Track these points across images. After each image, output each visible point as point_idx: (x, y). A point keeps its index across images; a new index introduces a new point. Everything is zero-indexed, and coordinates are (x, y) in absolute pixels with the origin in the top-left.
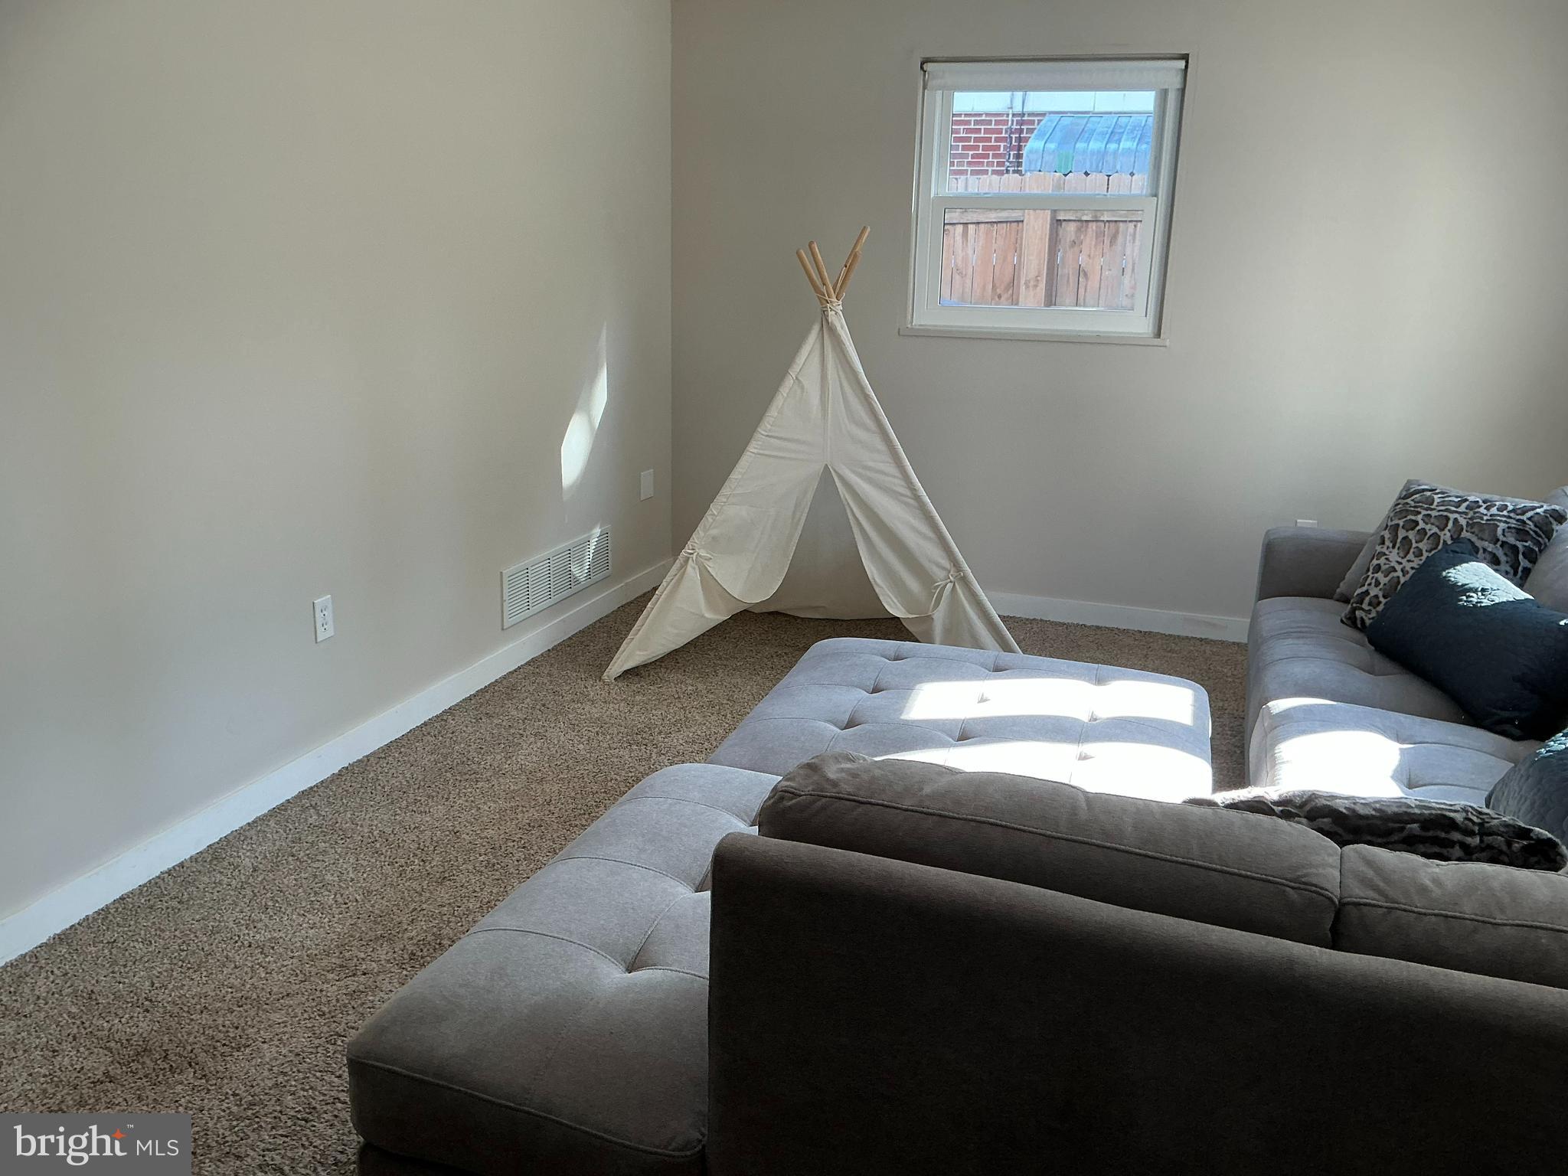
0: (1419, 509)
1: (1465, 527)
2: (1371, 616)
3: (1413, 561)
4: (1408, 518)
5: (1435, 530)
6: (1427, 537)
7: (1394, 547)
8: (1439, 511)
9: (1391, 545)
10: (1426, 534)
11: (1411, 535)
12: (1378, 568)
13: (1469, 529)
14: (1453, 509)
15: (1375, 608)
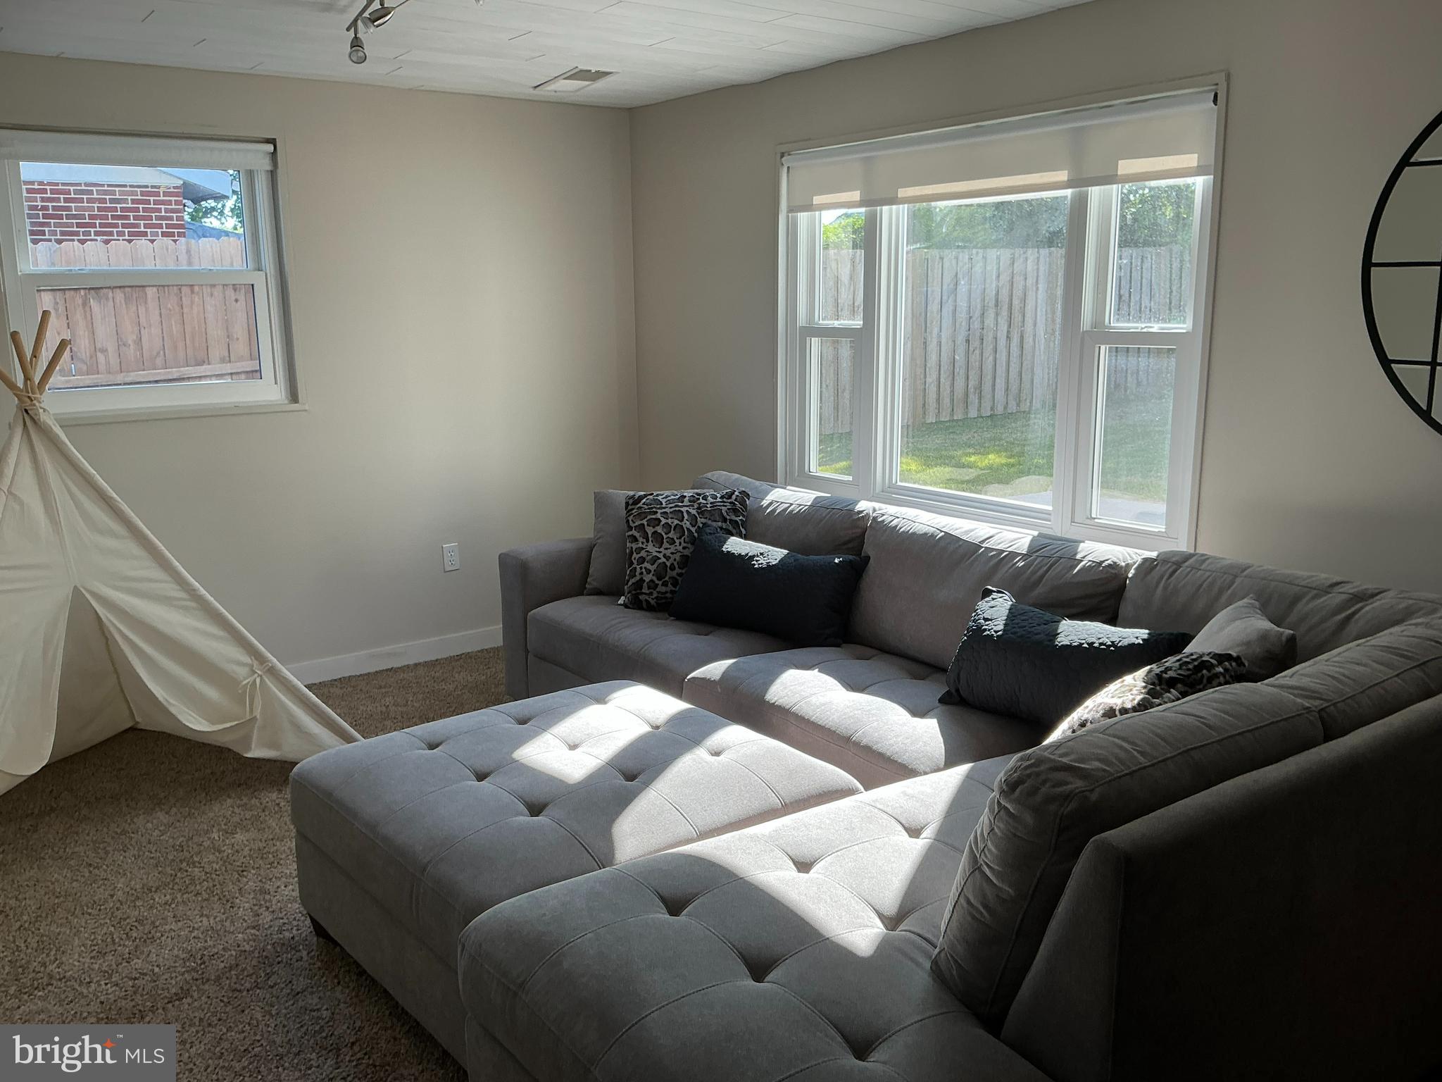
0: (654, 510)
1: (697, 516)
2: (653, 597)
3: (670, 548)
4: (648, 518)
5: (676, 522)
6: (672, 529)
7: (648, 541)
8: (671, 508)
9: (645, 540)
10: (671, 526)
11: (659, 529)
12: (642, 560)
13: (701, 516)
14: (680, 504)
15: (655, 590)
